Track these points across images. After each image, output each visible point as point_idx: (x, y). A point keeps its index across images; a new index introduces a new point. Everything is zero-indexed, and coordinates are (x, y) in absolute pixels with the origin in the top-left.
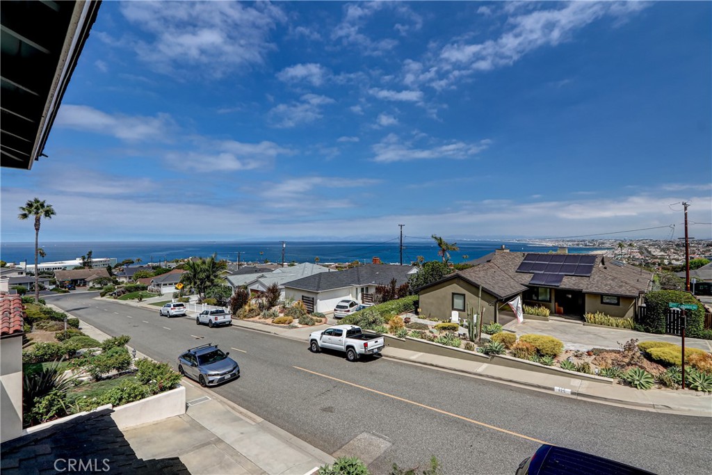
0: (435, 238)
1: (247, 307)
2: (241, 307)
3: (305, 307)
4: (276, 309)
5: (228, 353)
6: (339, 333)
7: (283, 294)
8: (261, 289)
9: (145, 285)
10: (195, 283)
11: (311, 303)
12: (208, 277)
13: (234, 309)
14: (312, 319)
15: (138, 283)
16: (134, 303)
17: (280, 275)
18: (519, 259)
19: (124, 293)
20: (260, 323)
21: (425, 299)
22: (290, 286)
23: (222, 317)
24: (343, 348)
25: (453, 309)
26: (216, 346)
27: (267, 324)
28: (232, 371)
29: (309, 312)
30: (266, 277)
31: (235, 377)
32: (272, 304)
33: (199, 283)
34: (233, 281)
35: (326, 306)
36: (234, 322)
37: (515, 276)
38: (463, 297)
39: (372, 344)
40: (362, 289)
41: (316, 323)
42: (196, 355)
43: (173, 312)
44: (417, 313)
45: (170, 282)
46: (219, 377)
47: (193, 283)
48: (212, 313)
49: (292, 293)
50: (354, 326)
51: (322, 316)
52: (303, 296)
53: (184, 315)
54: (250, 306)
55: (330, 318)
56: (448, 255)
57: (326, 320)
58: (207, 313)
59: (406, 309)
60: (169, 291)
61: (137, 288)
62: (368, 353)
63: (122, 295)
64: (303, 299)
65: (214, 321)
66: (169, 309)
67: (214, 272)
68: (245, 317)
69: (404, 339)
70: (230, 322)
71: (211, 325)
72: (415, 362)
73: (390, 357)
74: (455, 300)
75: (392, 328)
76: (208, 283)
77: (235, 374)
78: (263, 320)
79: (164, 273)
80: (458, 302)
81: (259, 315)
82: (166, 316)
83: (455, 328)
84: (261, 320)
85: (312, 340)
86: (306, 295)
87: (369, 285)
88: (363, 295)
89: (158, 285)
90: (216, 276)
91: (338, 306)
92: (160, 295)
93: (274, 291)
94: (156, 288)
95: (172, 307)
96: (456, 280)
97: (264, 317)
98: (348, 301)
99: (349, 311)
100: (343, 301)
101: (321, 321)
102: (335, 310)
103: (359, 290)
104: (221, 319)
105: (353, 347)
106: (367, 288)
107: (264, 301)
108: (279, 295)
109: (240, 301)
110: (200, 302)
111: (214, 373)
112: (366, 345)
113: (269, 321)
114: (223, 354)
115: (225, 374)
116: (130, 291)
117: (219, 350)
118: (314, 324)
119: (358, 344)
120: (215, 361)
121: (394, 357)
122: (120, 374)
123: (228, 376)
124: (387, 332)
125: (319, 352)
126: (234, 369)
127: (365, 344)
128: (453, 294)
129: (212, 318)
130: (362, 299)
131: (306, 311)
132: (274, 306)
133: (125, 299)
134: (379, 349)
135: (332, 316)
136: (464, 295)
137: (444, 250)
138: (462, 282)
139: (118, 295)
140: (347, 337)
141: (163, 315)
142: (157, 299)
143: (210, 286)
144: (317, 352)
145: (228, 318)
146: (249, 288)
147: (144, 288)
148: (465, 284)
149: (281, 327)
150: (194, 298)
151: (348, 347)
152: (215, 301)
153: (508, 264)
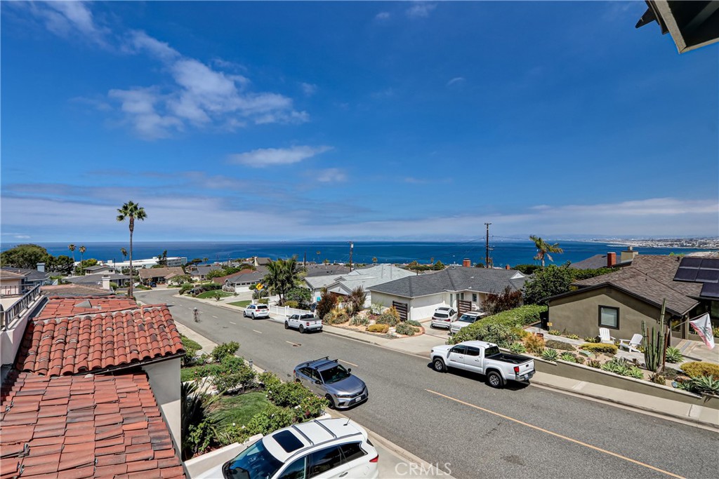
0: (533, 238)
1: (334, 312)
2: (328, 311)
3: (398, 314)
4: (362, 315)
5: (350, 370)
7: (369, 297)
8: (343, 292)
9: (220, 284)
10: (276, 285)
11: (404, 309)
12: (288, 279)
13: (321, 313)
14: (410, 328)
15: (213, 282)
16: (212, 301)
17: (358, 277)
18: (674, 266)
19: (201, 292)
20: (352, 330)
21: (556, 311)
22: (375, 290)
23: (313, 322)
24: (482, 370)
25: (600, 325)
26: (336, 361)
27: (361, 332)
28: (362, 393)
29: (402, 320)
30: (344, 280)
31: (364, 399)
32: (357, 309)
33: (280, 285)
34: (311, 283)
35: (421, 313)
36: (326, 328)
37: (674, 286)
38: (616, 311)
39: (522, 367)
40: (458, 295)
41: (415, 333)
42: (319, 370)
43: (258, 314)
45: (244, 282)
46: (349, 399)
47: (274, 285)
48: (303, 318)
49: (380, 298)
50: (491, 344)
51: (418, 324)
52: (394, 302)
53: (267, 317)
54: (338, 311)
55: (427, 326)
56: (550, 258)
57: (423, 329)
58: (297, 317)
59: (527, 321)
60: (244, 291)
61: (213, 287)
62: (520, 380)
63: (200, 294)
64: (394, 305)
65: (305, 327)
66: (253, 311)
67: (294, 273)
68: (333, 322)
69: (555, 363)
70: (321, 328)
71: (302, 331)
72: (583, 395)
73: (542, 385)
74: (602, 314)
75: (529, 346)
76: (288, 285)
77: (364, 395)
78: (354, 327)
79: (234, 273)
80: (608, 317)
81: (348, 320)
82: (250, 317)
83: (613, 350)
84: (350, 327)
85: (435, 357)
86: (397, 300)
87: (465, 291)
88: (458, 301)
89: (232, 285)
90: (295, 278)
91: (436, 315)
92: (236, 294)
93: (359, 294)
94: (230, 287)
95: (257, 309)
97: (355, 323)
98: (447, 309)
99: (449, 320)
100: (441, 309)
101: (418, 331)
102: (433, 318)
103: (454, 297)
104: (312, 325)
105: (497, 371)
106: (462, 294)
107: (350, 306)
108: (364, 299)
109: (326, 305)
110: (280, 304)
111: (344, 394)
112: (516, 370)
113: (362, 328)
114: (345, 371)
115: (355, 395)
116: (206, 290)
117: (340, 366)
118: (413, 335)
119: (506, 369)
120: (339, 379)
121: (548, 386)
122: (246, 389)
123: (358, 399)
124: (524, 352)
125: (446, 372)
126: (364, 389)
127: (515, 368)
128: (600, 307)
129: (304, 323)
130: (458, 306)
131: (398, 319)
132: (359, 311)
133: (204, 298)
134: (530, 374)
135: (430, 323)
136: (617, 309)
137: (543, 253)
139: (196, 293)
140: (486, 356)
141: (246, 316)
142: (232, 299)
143: (289, 289)
144: (443, 371)
145: (319, 323)
146: (329, 291)
147: (219, 288)
148: (619, 296)
149: (378, 336)
150: (275, 299)
151: (489, 370)
152: (296, 303)
153: (658, 270)
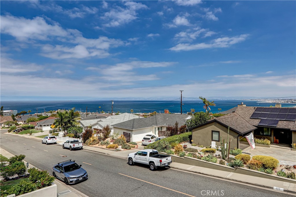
0: (201, 98)
1: (91, 139)
2: (88, 138)
3: (125, 139)
4: (108, 140)
5: (81, 165)
6: (145, 154)
7: (112, 131)
8: (100, 128)
9: (34, 126)
10: (62, 125)
11: (128, 136)
12: (69, 121)
13: (84, 140)
14: (129, 146)
15: (29, 125)
16: (27, 136)
17: (111, 120)
18: (252, 110)
19: (21, 130)
20: (99, 148)
21: (196, 134)
22: (116, 127)
23: (77, 144)
24: (148, 163)
25: (212, 140)
26: (74, 161)
27: (103, 149)
28: (83, 176)
29: (127, 142)
30: (102, 121)
31: (85, 179)
32: (106, 137)
33: (64, 125)
34: (84, 124)
35: (137, 138)
36: (84, 147)
37: (249, 121)
39: (164, 160)
40: (159, 128)
41: (132, 148)
42: (63, 166)
43: (50, 141)
44: (191, 143)
45: (48, 124)
46: (76, 179)
47: (60, 125)
48: (72, 142)
49: (118, 131)
50: (154, 150)
51: (135, 144)
52: (124, 133)
53: (55, 143)
54: (93, 138)
55: (140, 145)
56: (209, 108)
57: (138, 146)
58: (68, 142)
59: (184, 140)
60: (47, 129)
61: (29, 128)
62: (162, 166)
63: (21, 131)
64: (124, 134)
65: (72, 147)
66: (47, 140)
67: (73, 118)
68: (90, 144)
69: (183, 158)
70: (82, 147)
71: (71, 149)
72: (190, 171)
73: (175, 168)
74: (213, 135)
75: (176, 151)
76: (69, 125)
77: (85, 177)
78: (101, 146)
79: (44, 119)
80: (215, 136)
81: (98, 143)
82: (45, 143)
83: (214, 151)
84: (99, 146)
85: (129, 158)
86: (126, 131)
87: (162, 126)
88: (159, 131)
89: (41, 126)
90: (74, 121)
91: (145, 138)
92: (42, 131)
93: (107, 130)
94: (40, 127)
95: (49, 138)
96: (214, 123)
97: (102, 144)
98: (150, 136)
99: (151, 141)
100: (147, 135)
101: (134, 147)
102: (143, 140)
103: (157, 129)
104: (76, 145)
105: (153, 162)
106: (161, 128)
107: (101, 135)
108: (110, 132)
109: (87, 135)
110: (65, 136)
111: (73, 176)
112: (161, 161)
113: (104, 147)
114: (78, 166)
115: (79, 177)
116: (25, 129)
117: (76, 163)
118: (130, 149)
119: (156, 161)
120: (74, 169)
121: (177, 168)
122: (20, 177)
123: (81, 179)
124: (173, 154)
125: (134, 165)
126: (85, 174)
128: (212, 131)
129: (72, 145)
130: (159, 134)
131: (125, 141)
132: (107, 138)
133: (22, 134)
134: (169, 163)
135: (141, 144)
136: (219, 132)
137: (207, 106)
138: (217, 124)
139: (18, 132)
140: (150, 156)
141: (43, 143)
142: (40, 134)
143: (70, 127)
144: (132, 165)
145: (81, 145)
146: (93, 128)
147: (33, 128)
148: (220, 126)
149: (111, 150)
150: (61, 133)
151: (150, 162)
152: (73, 135)
153: (245, 113)
